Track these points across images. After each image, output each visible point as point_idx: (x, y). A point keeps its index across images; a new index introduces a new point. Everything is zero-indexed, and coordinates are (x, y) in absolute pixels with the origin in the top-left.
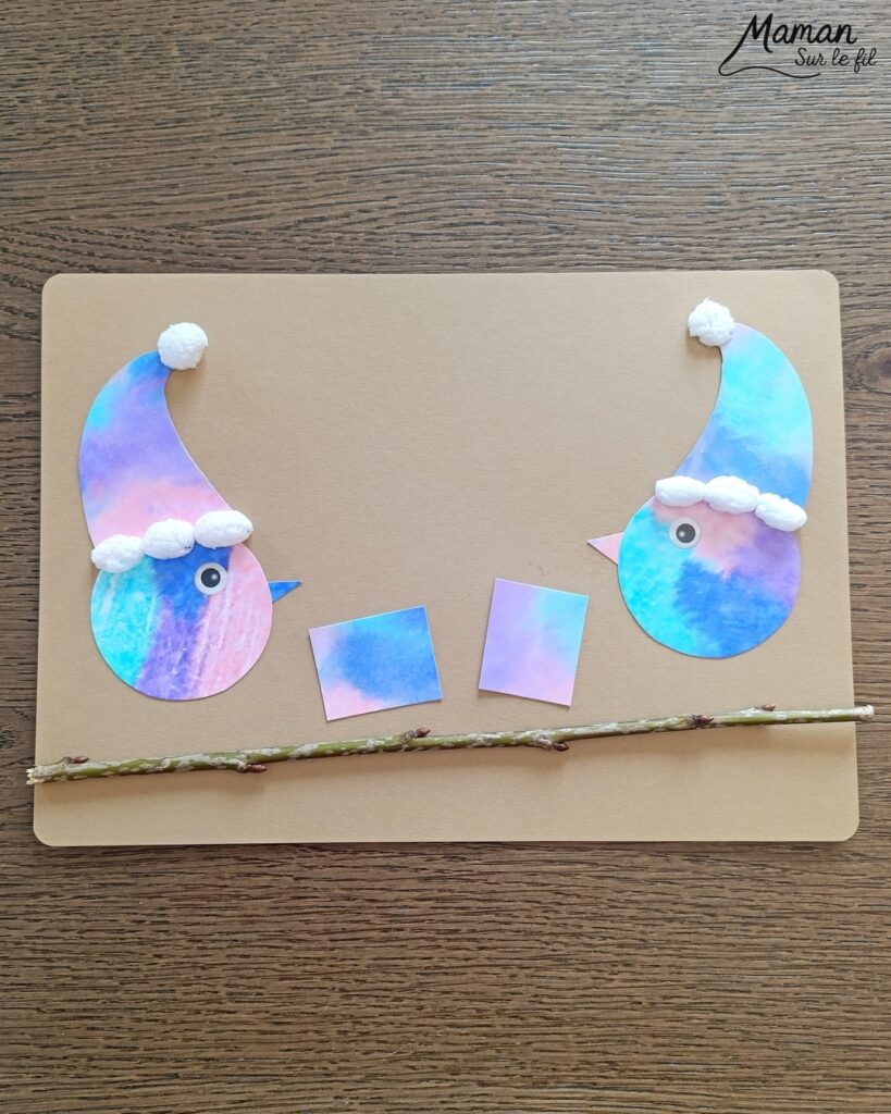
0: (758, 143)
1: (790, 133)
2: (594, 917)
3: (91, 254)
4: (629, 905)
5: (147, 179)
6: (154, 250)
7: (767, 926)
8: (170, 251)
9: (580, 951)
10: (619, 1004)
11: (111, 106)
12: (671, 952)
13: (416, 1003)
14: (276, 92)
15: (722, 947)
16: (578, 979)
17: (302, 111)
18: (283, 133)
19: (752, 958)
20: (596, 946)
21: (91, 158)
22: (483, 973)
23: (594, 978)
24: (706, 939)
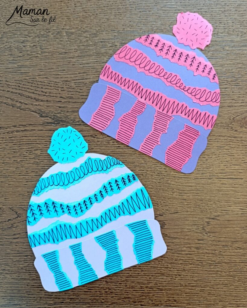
0: (218, 62)
1: (226, 59)
2: (171, 263)
3: (42, 88)
4: (180, 260)
5: (57, 68)
6: (58, 87)
7: (215, 266)
8: (63, 88)
9: (168, 272)
10: (177, 285)
11: (48, 48)
12: (191, 272)
13: (125, 285)
14: (91, 45)
15: (204, 271)
16: (167, 279)
17: (98, 51)
18: (93, 57)
19: (211, 274)
20: (172, 271)
21: (42, 62)
22: (143, 277)
23: (171, 279)
24: (200, 269)
